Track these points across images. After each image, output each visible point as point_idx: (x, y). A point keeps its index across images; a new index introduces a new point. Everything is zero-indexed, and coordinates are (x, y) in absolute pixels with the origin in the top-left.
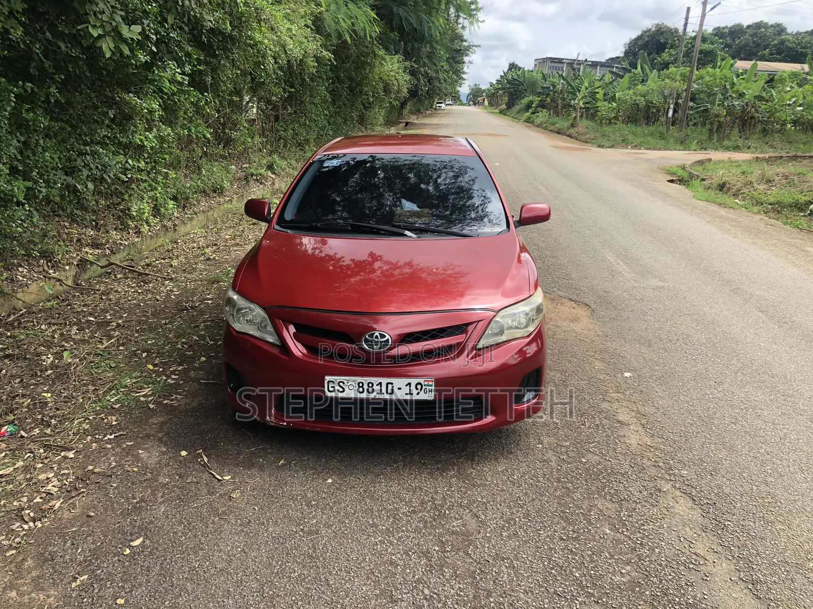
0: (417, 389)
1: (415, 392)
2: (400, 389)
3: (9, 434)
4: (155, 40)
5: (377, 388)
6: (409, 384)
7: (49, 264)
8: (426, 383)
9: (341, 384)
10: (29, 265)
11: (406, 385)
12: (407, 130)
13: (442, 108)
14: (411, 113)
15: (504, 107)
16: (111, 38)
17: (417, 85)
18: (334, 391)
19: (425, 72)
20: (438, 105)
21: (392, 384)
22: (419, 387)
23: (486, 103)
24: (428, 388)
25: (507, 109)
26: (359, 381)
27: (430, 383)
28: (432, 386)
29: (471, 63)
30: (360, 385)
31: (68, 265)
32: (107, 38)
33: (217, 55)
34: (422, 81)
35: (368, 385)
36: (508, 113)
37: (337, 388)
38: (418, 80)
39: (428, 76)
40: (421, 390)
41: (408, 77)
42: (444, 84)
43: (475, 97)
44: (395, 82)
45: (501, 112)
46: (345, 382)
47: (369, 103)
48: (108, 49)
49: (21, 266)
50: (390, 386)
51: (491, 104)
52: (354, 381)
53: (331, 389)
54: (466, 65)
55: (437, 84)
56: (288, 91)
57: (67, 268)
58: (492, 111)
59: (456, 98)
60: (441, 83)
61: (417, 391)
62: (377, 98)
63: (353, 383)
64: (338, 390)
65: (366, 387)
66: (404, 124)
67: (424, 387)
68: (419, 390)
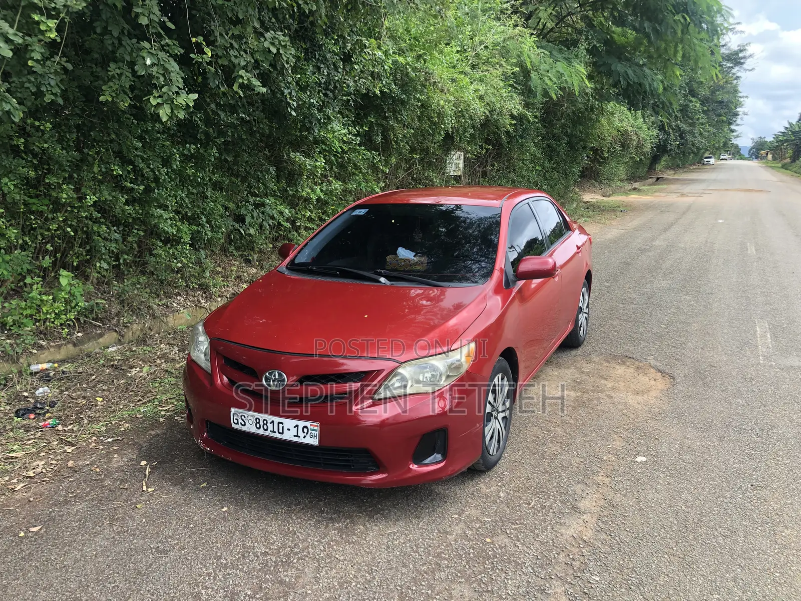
0: (304, 432)
1: (301, 433)
2: (289, 430)
3: (51, 426)
4: (295, 106)
5: (270, 426)
6: (297, 426)
7: (204, 295)
8: (312, 427)
9: (243, 417)
10: (187, 294)
11: (295, 427)
12: (658, 185)
13: (711, 163)
14: (668, 168)
15: (788, 160)
16: (169, 106)
17: (666, 139)
18: (238, 423)
19: (677, 126)
20: (706, 160)
21: (282, 423)
22: (305, 430)
23: (770, 156)
24: (313, 432)
25: (791, 162)
26: (256, 417)
27: (316, 428)
28: (316, 431)
29: (745, 114)
30: (257, 421)
31: (219, 296)
32: (165, 105)
33: (388, 117)
34: (672, 136)
35: (263, 422)
36: (791, 168)
37: (240, 421)
38: (668, 134)
39: (680, 130)
40: (307, 433)
41: (655, 132)
42: (699, 137)
43: (758, 151)
44: (634, 137)
45: (784, 167)
46: (246, 416)
47: (604, 159)
48: (165, 115)
49: (180, 295)
50: (281, 425)
51: (774, 159)
52: (253, 416)
53: (236, 421)
54: (739, 117)
55: (690, 138)
56: (485, 148)
57: (219, 299)
58: (773, 165)
59: (736, 153)
60: (696, 137)
61: (304, 435)
62: (612, 153)
63: (252, 418)
64: (241, 423)
65: (261, 423)
66: (655, 179)
67: (310, 432)
68: (305, 434)
